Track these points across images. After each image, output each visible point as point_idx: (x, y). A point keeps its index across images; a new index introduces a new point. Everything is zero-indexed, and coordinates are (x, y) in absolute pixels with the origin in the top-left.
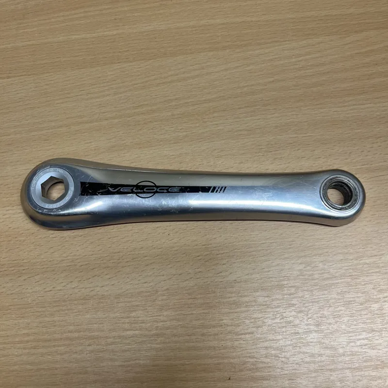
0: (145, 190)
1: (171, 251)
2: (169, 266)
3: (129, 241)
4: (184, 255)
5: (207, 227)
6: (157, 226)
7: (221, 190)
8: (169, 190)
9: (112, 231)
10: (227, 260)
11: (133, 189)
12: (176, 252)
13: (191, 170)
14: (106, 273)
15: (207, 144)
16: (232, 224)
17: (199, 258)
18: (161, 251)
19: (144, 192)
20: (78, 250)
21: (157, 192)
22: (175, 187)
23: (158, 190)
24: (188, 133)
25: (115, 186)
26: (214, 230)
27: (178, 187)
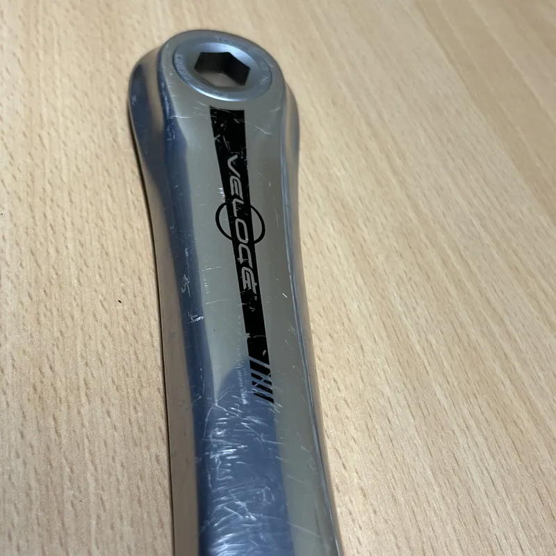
0: (238, 220)
1: (70, 304)
2: (26, 299)
3: (103, 221)
4: (57, 334)
5: (144, 393)
6: (144, 277)
7: (259, 386)
8: (244, 269)
9: (129, 192)
10: (35, 443)
11: (239, 198)
12: (66, 315)
13: (316, 359)
14: (18, 175)
15: (403, 403)
16: (158, 461)
17: (46, 369)
18: (71, 284)
19: (232, 219)
20: (79, 133)
21: (236, 243)
22: (257, 280)
23: (241, 246)
24: (423, 357)
25: (241, 166)
26: (137, 412)
27: (258, 288)
